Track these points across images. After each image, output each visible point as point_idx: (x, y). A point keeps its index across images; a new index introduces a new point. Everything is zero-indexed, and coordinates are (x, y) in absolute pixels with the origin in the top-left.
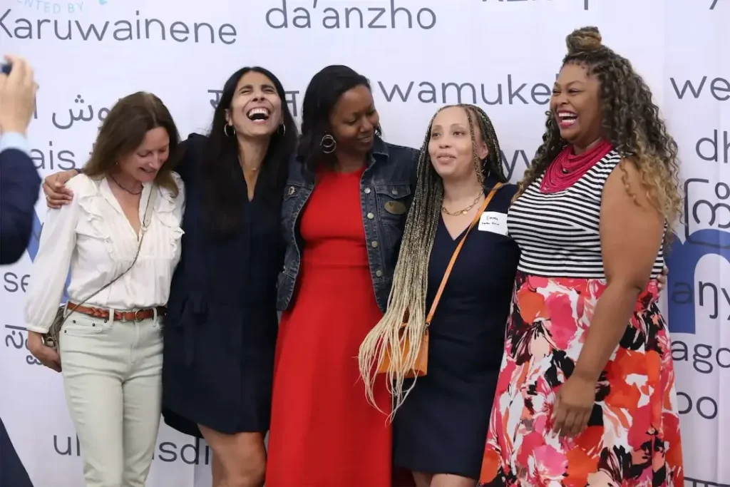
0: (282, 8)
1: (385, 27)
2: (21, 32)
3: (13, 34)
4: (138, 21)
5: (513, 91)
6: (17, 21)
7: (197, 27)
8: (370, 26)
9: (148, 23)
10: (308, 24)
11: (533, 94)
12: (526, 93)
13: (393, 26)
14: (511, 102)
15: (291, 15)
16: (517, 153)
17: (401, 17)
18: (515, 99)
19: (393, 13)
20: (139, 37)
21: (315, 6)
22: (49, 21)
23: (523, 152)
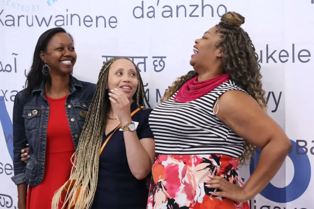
0: (141, 7)
1: (198, 16)
2: (8, 23)
3: (4, 24)
4: (67, 15)
5: (269, 55)
6: (7, 16)
7: (97, 18)
8: (190, 16)
9: (72, 16)
10: (154, 16)
11: (280, 56)
12: (276, 56)
13: (203, 16)
14: (267, 62)
15: (146, 11)
16: (270, 93)
17: (207, 10)
18: (270, 59)
19: (203, 7)
20: (67, 25)
21: (157, 5)
22: (23, 16)
23: (273, 93)
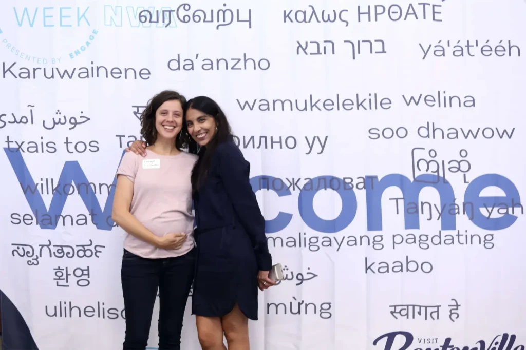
0: (177, 59)
1: (240, 69)
2: (22, 75)
3: (18, 76)
4: (92, 68)
5: (313, 104)
6: (21, 69)
7: (126, 70)
8: (232, 68)
9: (98, 68)
10: (192, 68)
11: (324, 105)
12: (320, 105)
13: (245, 68)
14: (312, 110)
15: (182, 64)
16: (315, 138)
17: (250, 64)
18: (314, 108)
19: (245, 61)
20: (93, 76)
21: (197, 58)
22: (40, 69)
23: (318, 138)
